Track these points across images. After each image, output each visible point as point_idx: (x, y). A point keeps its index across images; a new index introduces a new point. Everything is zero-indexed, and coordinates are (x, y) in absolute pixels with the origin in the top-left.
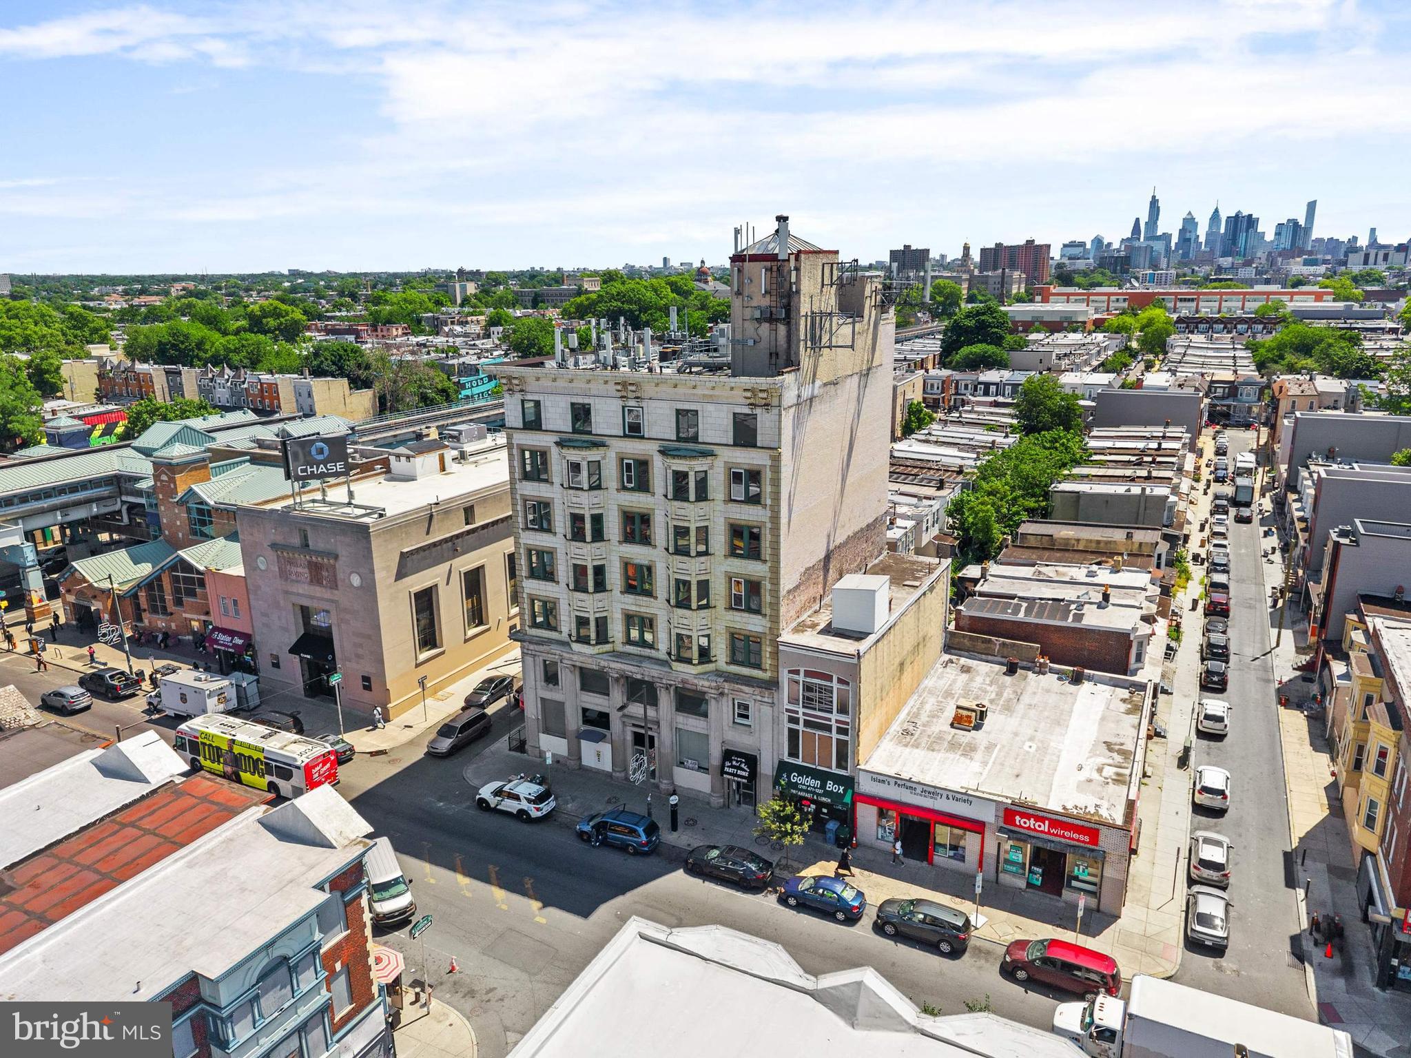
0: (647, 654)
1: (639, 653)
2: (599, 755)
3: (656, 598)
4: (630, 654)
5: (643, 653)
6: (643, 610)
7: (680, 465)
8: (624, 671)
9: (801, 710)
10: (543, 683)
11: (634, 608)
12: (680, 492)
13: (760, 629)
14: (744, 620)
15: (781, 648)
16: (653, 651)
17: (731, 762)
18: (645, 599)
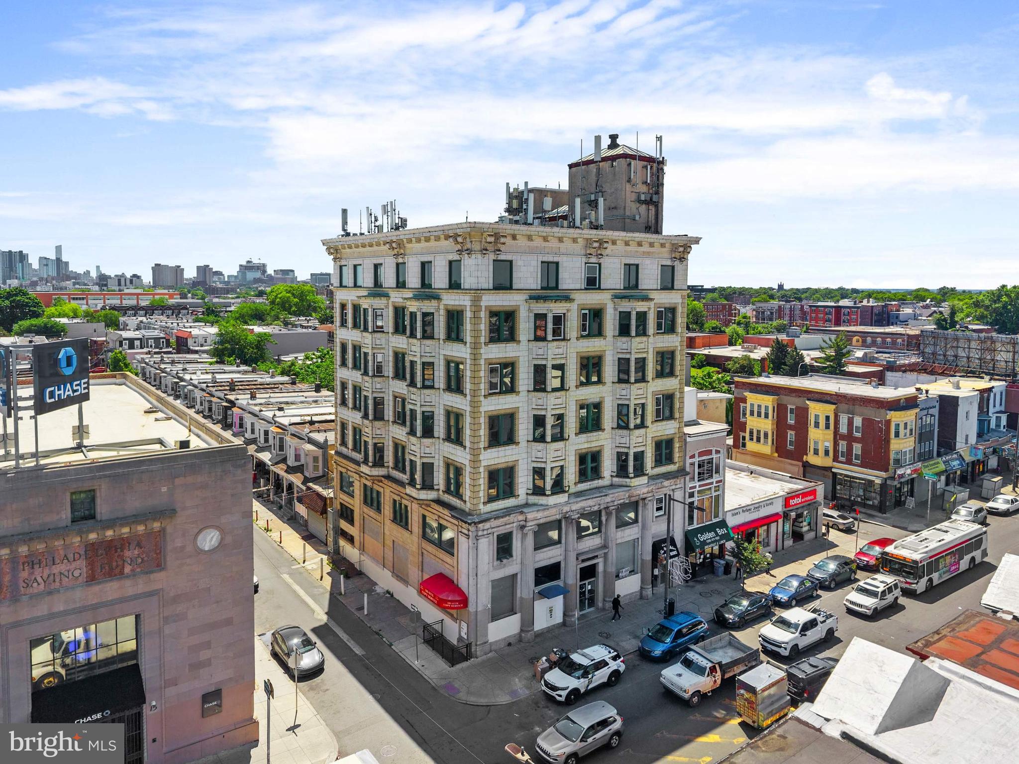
0: (595, 486)
1: (588, 487)
2: (551, 611)
3: (603, 430)
4: (581, 492)
5: (592, 486)
6: (593, 444)
7: (625, 306)
8: (584, 508)
9: (698, 484)
10: (496, 563)
11: (586, 446)
12: (624, 330)
13: (672, 431)
14: (664, 427)
15: (688, 439)
16: (600, 481)
17: (663, 549)
18: (595, 434)
